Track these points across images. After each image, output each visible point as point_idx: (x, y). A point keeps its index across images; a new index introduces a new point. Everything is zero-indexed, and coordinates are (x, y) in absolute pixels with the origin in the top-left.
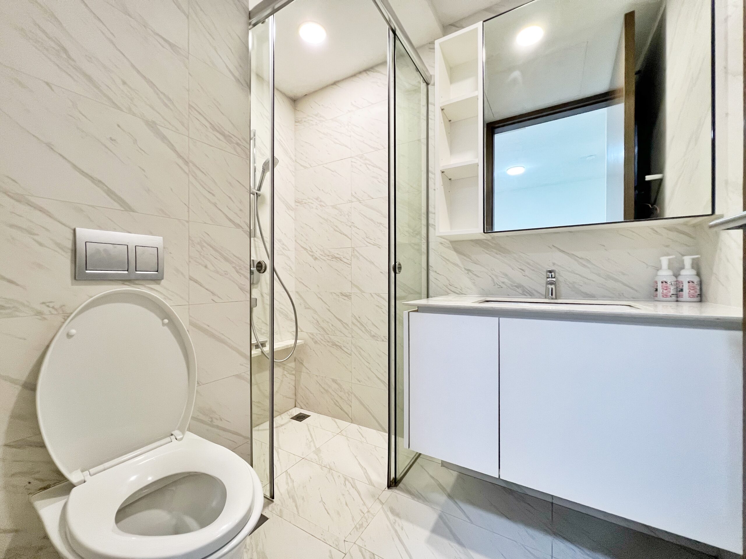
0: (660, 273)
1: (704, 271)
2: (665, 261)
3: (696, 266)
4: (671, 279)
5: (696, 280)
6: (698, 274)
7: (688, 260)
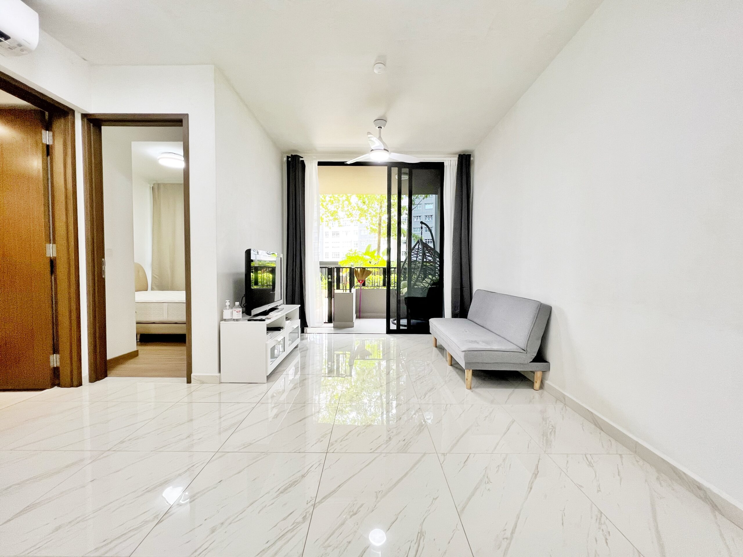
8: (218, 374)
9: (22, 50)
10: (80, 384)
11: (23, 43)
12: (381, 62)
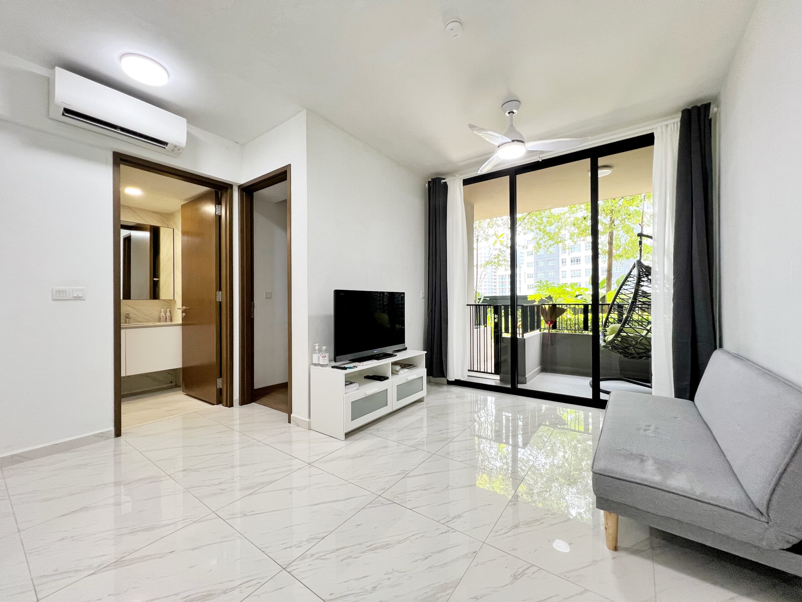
0: (161, 314)
1: (172, 313)
2: (162, 310)
3: (170, 312)
4: (164, 316)
5: (170, 315)
6: (171, 314)
7: (168, 310)
8: (308, 420)
9: (179, 150)
10: (231, 405)
11: (177, 144)
12: (453, 20)
